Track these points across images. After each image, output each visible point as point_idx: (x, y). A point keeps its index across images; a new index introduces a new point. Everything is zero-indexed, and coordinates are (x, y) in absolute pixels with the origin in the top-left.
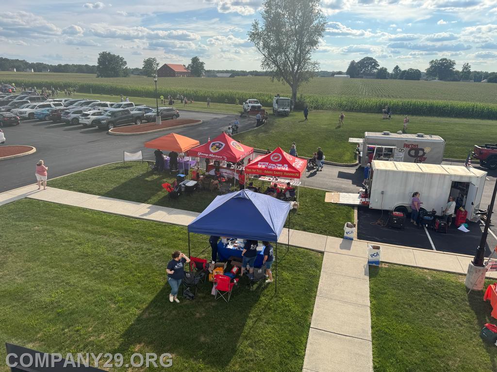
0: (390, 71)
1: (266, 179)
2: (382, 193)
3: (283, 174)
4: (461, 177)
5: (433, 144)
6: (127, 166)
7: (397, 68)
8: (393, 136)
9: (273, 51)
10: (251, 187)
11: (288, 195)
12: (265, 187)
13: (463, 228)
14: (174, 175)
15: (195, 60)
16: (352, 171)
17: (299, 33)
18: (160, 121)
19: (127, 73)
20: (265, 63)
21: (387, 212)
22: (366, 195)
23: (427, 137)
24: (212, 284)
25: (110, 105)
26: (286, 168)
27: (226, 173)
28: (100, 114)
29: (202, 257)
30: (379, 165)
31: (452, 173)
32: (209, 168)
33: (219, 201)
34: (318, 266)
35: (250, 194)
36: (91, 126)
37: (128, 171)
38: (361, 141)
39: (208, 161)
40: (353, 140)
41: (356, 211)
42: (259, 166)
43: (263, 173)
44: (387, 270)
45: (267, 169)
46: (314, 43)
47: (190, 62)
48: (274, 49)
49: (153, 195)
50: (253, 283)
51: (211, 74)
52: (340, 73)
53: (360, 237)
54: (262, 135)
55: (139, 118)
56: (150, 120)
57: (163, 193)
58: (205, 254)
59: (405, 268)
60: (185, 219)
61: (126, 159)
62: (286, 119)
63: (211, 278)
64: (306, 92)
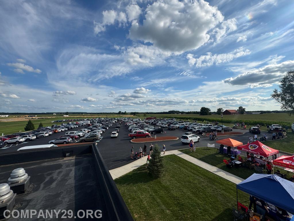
1: (291, 170)
6: (208, 149)
15: (240, 108)
18: (223, 132)
28: (200, 128)
33: (255, 176)
39: (248, 153)
43: (287, 166)
49: (219, 164)
51: (250, 113)
54: (284, 144)
56: (219, 131)
61: (208, 146)
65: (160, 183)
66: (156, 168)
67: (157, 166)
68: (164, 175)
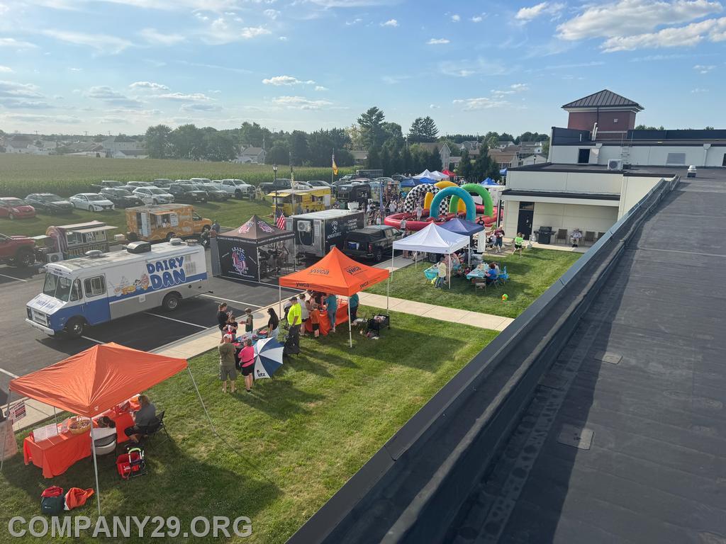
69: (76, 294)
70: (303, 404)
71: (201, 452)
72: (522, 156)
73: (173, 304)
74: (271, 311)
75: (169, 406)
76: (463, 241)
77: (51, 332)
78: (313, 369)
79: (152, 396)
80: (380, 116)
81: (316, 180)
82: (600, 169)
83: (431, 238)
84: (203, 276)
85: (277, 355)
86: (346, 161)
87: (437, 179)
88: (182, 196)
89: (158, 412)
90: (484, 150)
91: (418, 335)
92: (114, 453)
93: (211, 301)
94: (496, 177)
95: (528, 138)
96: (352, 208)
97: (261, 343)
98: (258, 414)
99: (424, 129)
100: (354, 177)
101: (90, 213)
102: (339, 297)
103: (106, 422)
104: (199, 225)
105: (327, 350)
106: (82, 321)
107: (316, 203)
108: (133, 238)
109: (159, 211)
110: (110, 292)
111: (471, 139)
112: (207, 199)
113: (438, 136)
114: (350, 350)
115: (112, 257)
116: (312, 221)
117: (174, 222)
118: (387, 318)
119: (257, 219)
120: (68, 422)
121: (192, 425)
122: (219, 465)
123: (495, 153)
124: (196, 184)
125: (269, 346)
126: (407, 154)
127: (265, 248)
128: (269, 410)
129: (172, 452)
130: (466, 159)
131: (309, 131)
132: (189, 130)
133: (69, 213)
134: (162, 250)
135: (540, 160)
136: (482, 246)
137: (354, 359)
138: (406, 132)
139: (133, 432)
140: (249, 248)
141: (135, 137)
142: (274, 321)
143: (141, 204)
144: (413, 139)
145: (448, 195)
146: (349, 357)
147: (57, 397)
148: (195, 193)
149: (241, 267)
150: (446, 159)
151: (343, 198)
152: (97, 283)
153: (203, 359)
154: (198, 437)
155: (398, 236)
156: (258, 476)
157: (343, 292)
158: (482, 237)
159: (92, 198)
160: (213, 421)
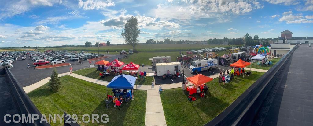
0: (156, 42)
1: (129, 71)
2: (160, 71)
3: (133, 69)
4: (176, 64)
5: (169, 58)
6: (91, 69)
7: (158, 41)
8: (160, 57)
9: (127, 38)
10: (124, 74)
11: (135, 75)
12: (129, 73)
13: (179, 76)
14: (103, 71)
15: (108, 42)
16: (151, 67)
17: (134, 33)
18: (99, 57)
19: (92, 46)
20: (126, 41)
21: (161, 76)
22: (156, 73)
23: (167, 57)
24: (114, 103)
25: (87, 54)
26: (134, 68)
27: (117, 70)
28: (85, 56)
29: (111, 95)
30: (158, 64)
31: (174, 64)
32: (112, 69)
33: (115, 78)
34: (146, 94)
35: (124, 75)
36: (83, 59)
37: (91, 70)
38: (152, 59)
39: (112, 67)
40: (150, 59)
41: (154, 77)
42: (126, 68)
43: (128, 69)
44: (164, 91)
45: (128, 68)
46: (138, 36)
47: (107, 42)
48: (128, 37)
49: (97, 77)
50: (127, 102)
51: (112, 45)
52: (145, 43)
53: (156, 84)
54: (126, 59)
55: (94, 57)
56: (97, 57)
57: (100, 76)
58: (112, 94)
59: (168, 90)
60: (105, 83)
61: (91, 67)
62: (132, 55)
63: (114, 102)
64: (137, 48)
65: (58, 95)
66: (55, 85)
67: (56, 84)
68: (61, 90)
69: (196, 66)
70: (234, 88)
71: (215, 95)
72: (274, 42)
73: (211, 69)
74: (228, 71)
75: (210, 87)
76: (264, 57)
77: (192, 72)
78: (236, 82)
79: (207, 84)
80: (248, 35)
81: (237, 47)
82: (287, 44)
83: (258, 57)
84: (216, 64)
85: (229, 79)
86: (242, 43)
87: (259, 46)
88: (214, 51)
89: (208, 87)
90: (267, 41)
91: (257, 75)
92: (200, 93)
93: (217, 69)
94: (270, 46)
95: (275, 39)
96: (243, 52)
97: (226, 77)
98: (226, 90)
99: (256, 37)
100: (244, 46)
101: (199, 53)
102: (241, 68)
103: (199, 87)
104: (216, 56)
105: (239, 78)
106: (197, 71)
107: (237, 51)
108: (205, 57)
109: (210, 53)
110: (201, 66)
111: (265, 39)
112: (218, 51)
113: (259, 39)
114: (243, 78)
115: (202, 60)
116: (236, 54)
117: (212, 55)
118: (250, 72)
119: (226, 54)
120: (194, 86)
121: (213, 90)
122: (218, 98)
123: (269, 42)
124: (216, 49)
125: (227, 77)
126: (253, 42)
127: (227, 60)
128: (228, 89)
129: (210, 95)
130: (264, 43)
131: (235, 38)
132: (215, 39)
133: (196, 53)
134: (210, 60)
135: (277, 43)
136: (268, 58)
137: (244, 80)
138: (253, 38)
139: (203, 90)
140: (224, 59)
141: (207, 41)
142: (228, 73)
143: (207, 52)
144: (254, 39)
145: (261, 49)
146: (243, 79)
147: (192, 82)
148: (215, 50)
149: (223, 63)
150: (261, 43)
151: (241, 50)
152: (199, 65)
153: (216, 79)
154: (214, 93)
155: (252, 57)
156: (225, 101)
157: (242, 67)
158: (267, 56)
159: (200, 51)
160: (217, 90)
